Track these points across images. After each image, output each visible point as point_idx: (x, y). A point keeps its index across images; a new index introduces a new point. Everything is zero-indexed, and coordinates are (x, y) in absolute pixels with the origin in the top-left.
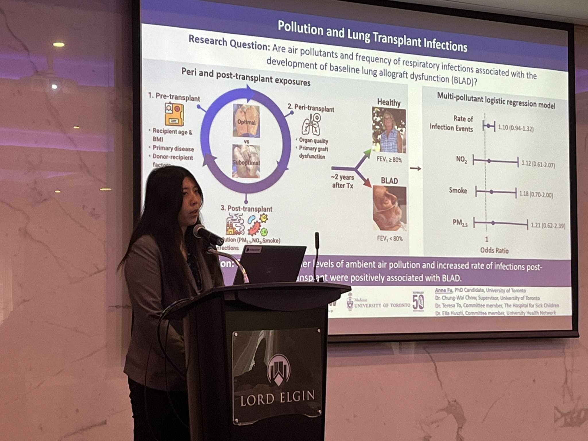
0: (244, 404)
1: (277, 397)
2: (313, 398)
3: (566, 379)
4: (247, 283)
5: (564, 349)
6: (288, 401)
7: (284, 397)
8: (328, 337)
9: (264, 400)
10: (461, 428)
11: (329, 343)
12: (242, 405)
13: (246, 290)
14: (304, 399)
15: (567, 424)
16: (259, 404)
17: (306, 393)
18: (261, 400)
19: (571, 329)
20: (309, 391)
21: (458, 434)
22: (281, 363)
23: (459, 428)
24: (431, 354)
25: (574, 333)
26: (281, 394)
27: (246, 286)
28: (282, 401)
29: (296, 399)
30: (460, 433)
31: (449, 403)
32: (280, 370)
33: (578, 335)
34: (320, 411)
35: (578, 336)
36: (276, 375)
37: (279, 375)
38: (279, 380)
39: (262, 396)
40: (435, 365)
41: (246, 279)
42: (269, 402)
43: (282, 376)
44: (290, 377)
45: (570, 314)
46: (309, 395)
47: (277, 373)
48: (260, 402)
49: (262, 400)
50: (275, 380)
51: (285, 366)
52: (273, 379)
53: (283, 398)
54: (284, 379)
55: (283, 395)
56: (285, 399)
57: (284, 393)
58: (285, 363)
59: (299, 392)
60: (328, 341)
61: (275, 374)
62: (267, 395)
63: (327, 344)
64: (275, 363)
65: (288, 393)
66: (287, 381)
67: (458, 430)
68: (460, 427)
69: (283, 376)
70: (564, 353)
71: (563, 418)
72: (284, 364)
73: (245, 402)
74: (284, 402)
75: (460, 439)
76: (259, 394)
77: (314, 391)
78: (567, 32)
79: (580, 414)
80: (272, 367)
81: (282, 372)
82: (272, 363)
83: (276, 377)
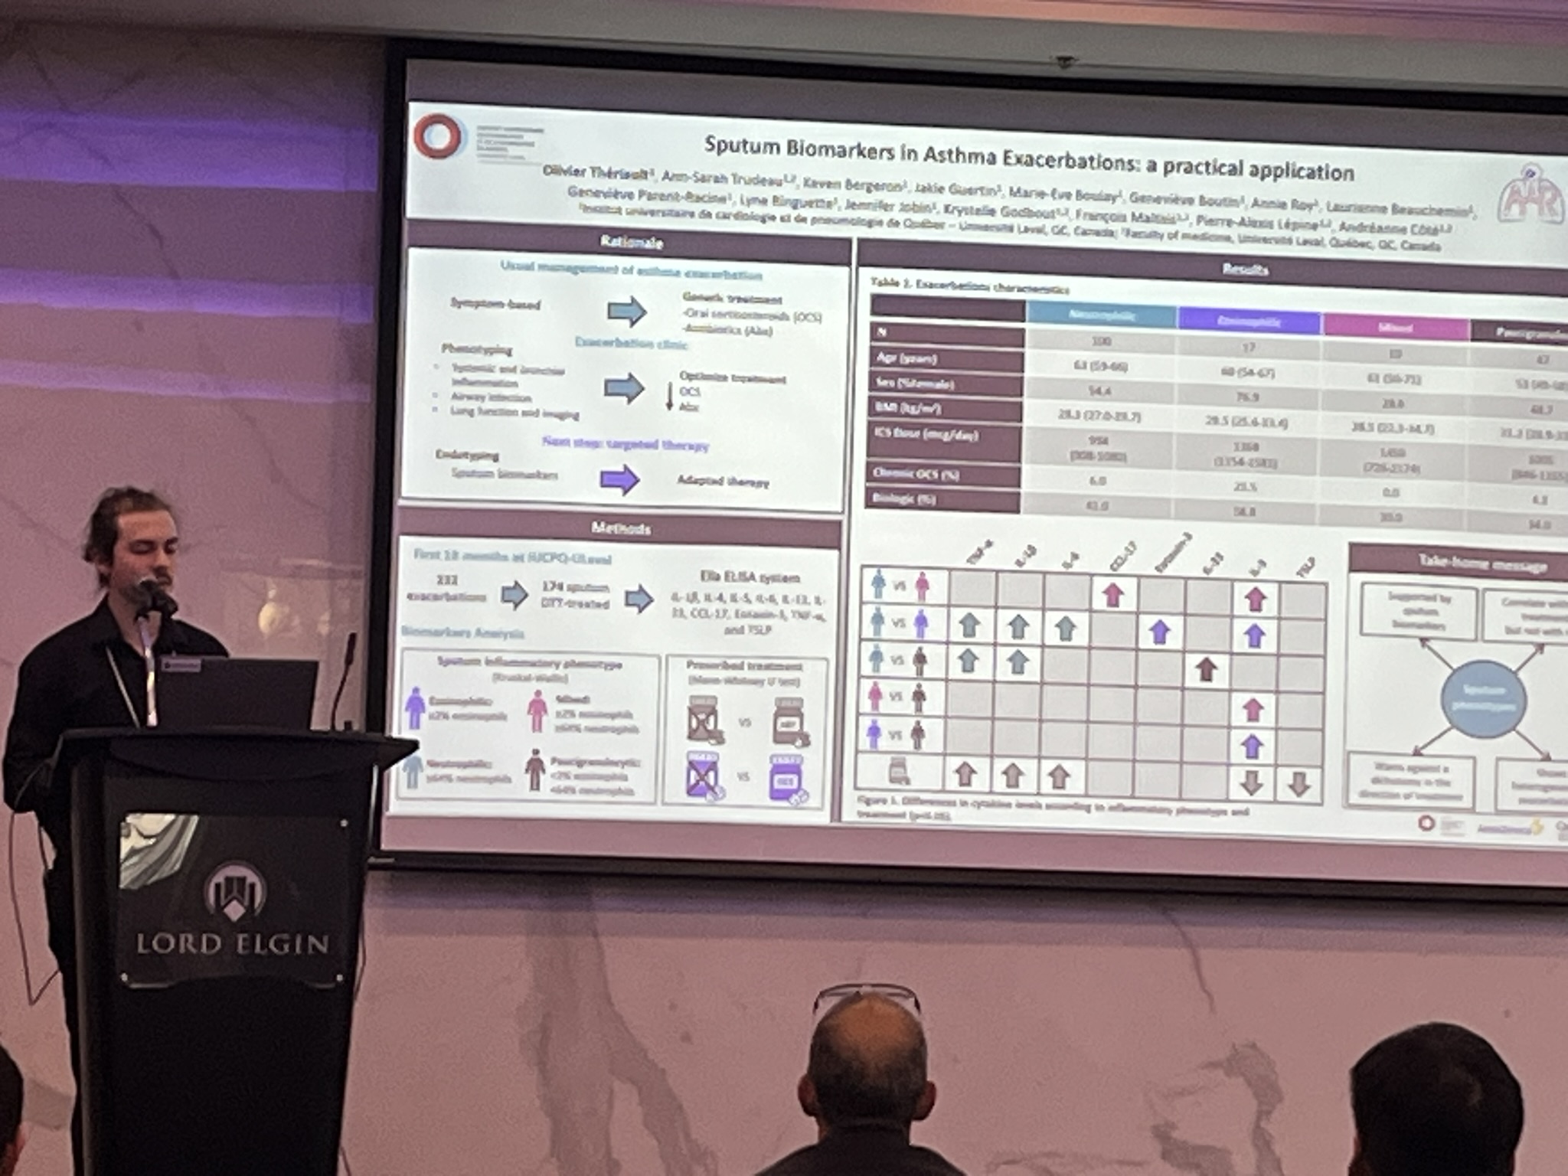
0: (145, 947)
1: (230, 945)
2: (324, 949)
6: (258, 950)
7: (246, 943)
9: (197, 944)
10: (1269, 1113)
12: (141, 950)
14: (298, 950)
16: (182, 951)
17: (305, 941)
18: (188, 945)
20: (314, 937)
21: (1258, 1126)
22: (242, 880)
23: (1259, 1114)
24: (1186, 929)
26: (241, 937)
28: (240, 950)
29: (279, 950)
30: (1263, 1124)
31: (1234, 1046)
32: (239, 891)
36: (229, 897)
37: (235, 903)
38: (235, 911)
39: (190, 937)
40: (1195, 954)
42: (208, 947)
43: (241, 903)
44: (266, 907)
46: (313, 945)
48: (186, 948)
49: (194, 946)
50: (226, 910)
51: (252, 886)
52: (220, 908)
53: (244, 948)
54: (250, 908)
55: (244, 940)
56: (250, 945)
57: (246, 935)
58: (252, 877)
59: (286, 936)
61: (226, 897)
62: (204, 938)
64: (229, 880)
65: (258, 938)
66: (258, 911)
67: (1259, 1119)
68: (1265, 1108)
69: (246, 903)
72: (249, 881)
73: (148, 945)
74: (247, 952)
75: (1262, 1141)
76: (183, 932)
77: (326, 939)
80: (218, 886)
81: (243, 896)
82: (219, 878)
83: (226, 905)
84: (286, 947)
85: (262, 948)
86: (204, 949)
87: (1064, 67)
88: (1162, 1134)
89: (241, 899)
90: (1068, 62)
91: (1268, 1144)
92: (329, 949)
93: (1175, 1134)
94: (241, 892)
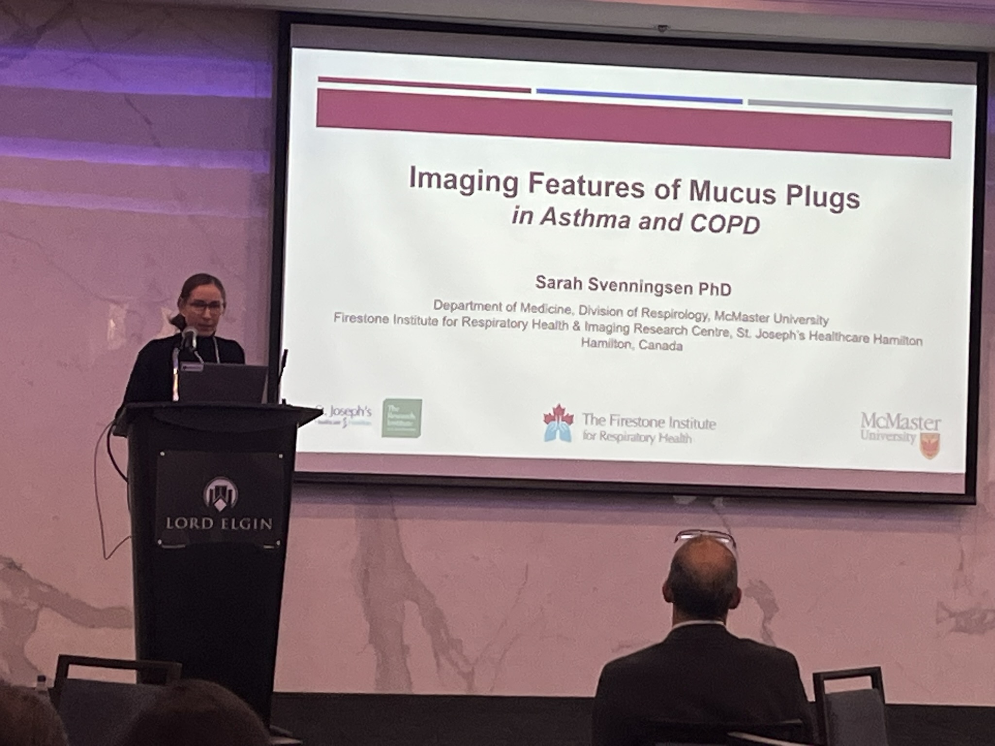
0: (171, 525)
1: (217, 523)
2: (270, 527)
3: (961, 567)
5: (959, 521)
6: (233, 527)
7: (227, 524)
9: (200, 524)
12: (168, 526)
14: (255, 527)
15: (959, 629)
16: (191, 527)
17: (259, 522)
18: (195, 524)
19: (963, 492)
20: (265, 520)
21: (764, 627)
22: (224, 488)
23: (765, 618)
25: (968, 497)
26: (224, 520)
28: (223, 527)
29: (244, 526)
30: (767, 625)
31: (750, 582)
33: (973, 501)
35: (974, 504)
37: (221, 501)
38: (221, 505)
39: (196, 520)
41: (176, 397)
42: (206, 526)
43: (225, 502)
44: (237, 504)
45: (963, 470)
46: (264, 524)
47: (218, 497)
48: (194, 527)
49: (198, 524)
51: (230, 491)
52: (212, 503)
53: (226, 526)
54: (229, 503)
55: (226, 521)
56: (229, 524)
57: (227, 519)
58: (230, 486)
59: (249, 520)
61: (216, 497)
62: (204, 520)
64: (216, 486)
65: (233, 521)
66: (234, 505)
67: (764, 621)
68: (768, 616)
69: (227, 501)
70: (960, 527)
71: (953, 620)
72: (228, 489)
73: (172, 523)
74: (227, 529)
75: (766, 635)
77: (270, 520)
78: (974, 65)
79: (984, 617)
80: (211, 491)
81: (225, 497)
82: (212, 487)
83: (216, 502)
84: (249, 526)
85: (235, 526)
87: (662, 31)
89: (223, 497)
90: (664, 28)
92: (272, 527)
94: (224, 494)
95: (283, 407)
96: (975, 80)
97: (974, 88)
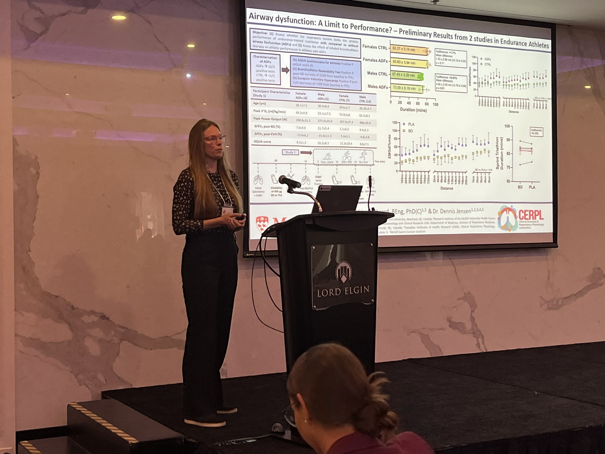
0: (320, 296)
1: (343, 290)
3: (549, 278)
4: (321, 212)
6: (351, 293)
8: (378, 249)
9: (334, 292)
10: (474, 311)
11: (379, 253)
13: (319, 216)
14: (361, 292)
15: (549, 309)
16: (330, 295)
17: (363, 288)
18: (332, 293)
19: (552, 242)
20: (365, 287)
21: (471, 316)
22: (346, 267)
23: (472, 312)
24: (453, 260)
25: (554, 244)
26: (346, 288)
27: (321, 214)
28: (346, 294)
29: (356, 292)
30: (473, 314)
31: (465, 293)
32: (344, 272)
33: (556, 246)
34: (373, 300)
35: (557, 247)
37: (344, 276)
38: (344, 279)
39: (332, 290)
40: (455, 268)
41: (320, 209)
45: (551, 231)
46: (365, 289)
47: (342, 274)
50: (341, 279)
51: (348, 269)
52: (340, 278)
53: (347, 291)
54: (348, 278)
58: (348, 267)
59: (358, 287)
60: (378, 251)
61: (341, 275)
62: (336, 289)
63: (378, 254)
64: (341, 267)
65: (351, 288)
66: (350, 279)
67: (471, 313)
69: (347, 276)
70: (547, 258)
71: (546, 304)
72: (347, 268)
73: (320, 294)
74: (348, 294)
75: (473, 319)
76: (330, 289)
77: (368, 286)
78: (551, 29)
79: (558, 301)
80: (339, 270)
82: (339, 268)
83: (342, 277)
84: (358, 290)
85: (352, 293)
86: (336, 294)
88: (449, 320)
89: (345, 275)
91: (474, 320)
92: (369, 291)
93: (453, 320)
94: (345, 272)
95: (372, 213)
96: (550, 38)
97: (551, 41)
